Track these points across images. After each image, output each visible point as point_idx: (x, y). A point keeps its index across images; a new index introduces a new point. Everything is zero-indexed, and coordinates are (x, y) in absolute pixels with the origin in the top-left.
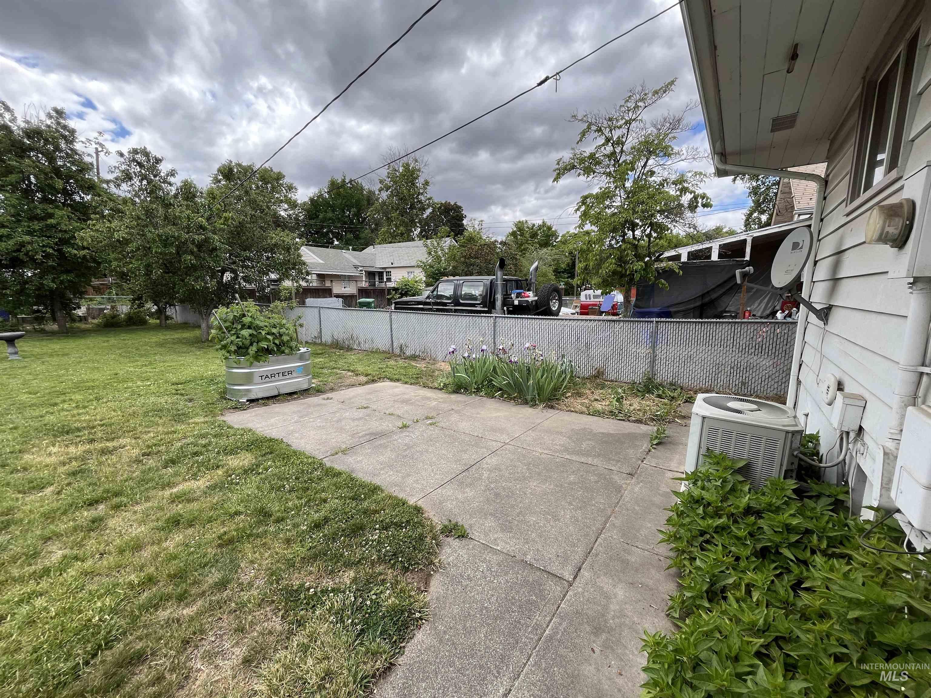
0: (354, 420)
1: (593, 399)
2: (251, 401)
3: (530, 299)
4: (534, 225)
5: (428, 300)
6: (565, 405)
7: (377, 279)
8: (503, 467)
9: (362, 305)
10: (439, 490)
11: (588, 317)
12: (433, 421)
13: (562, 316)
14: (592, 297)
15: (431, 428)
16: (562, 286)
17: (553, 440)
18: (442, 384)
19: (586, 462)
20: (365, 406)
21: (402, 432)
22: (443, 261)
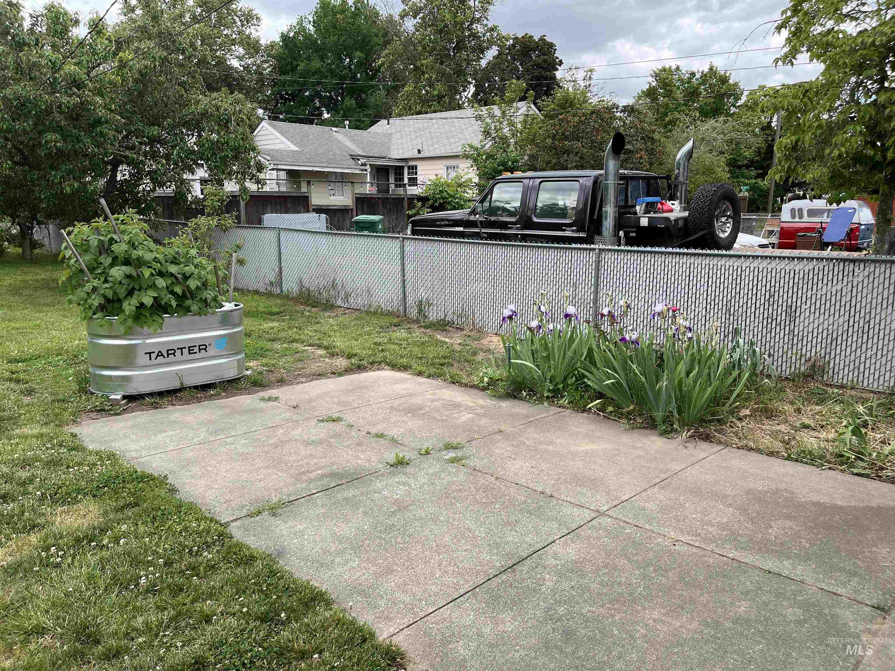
0: (307, 443)
1: (798, 424)
2: (130, 398)
3: (672, 216)
4: (693, 74)
5: (472, 218)
6: (736, 434)
7: (392, 180)
8: (588, 568)
9: (362, 226)
10: (445, 612)
11: (796, 253)
12: (459, 453)
13: (739, 250)
14: (805, 214)
15: (452, 468)
16: (744, 193)
17: (705, 513)
18: (486, 379)
19: (776, 570)
20: (335, 416)
21: (393, 474)
22: (512, 147)
